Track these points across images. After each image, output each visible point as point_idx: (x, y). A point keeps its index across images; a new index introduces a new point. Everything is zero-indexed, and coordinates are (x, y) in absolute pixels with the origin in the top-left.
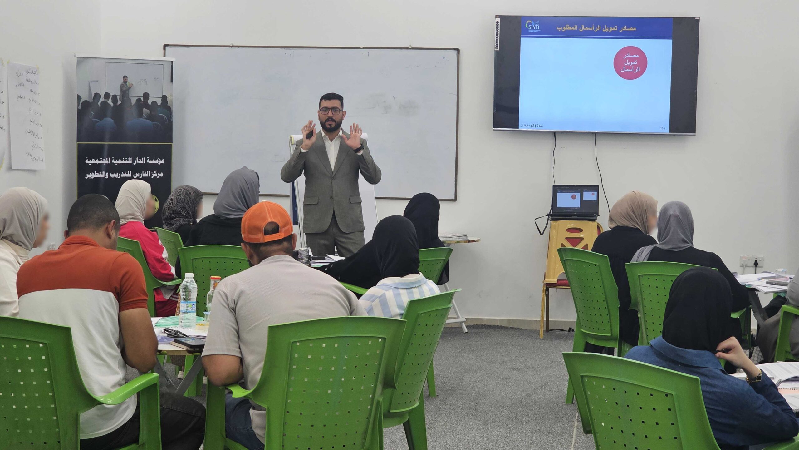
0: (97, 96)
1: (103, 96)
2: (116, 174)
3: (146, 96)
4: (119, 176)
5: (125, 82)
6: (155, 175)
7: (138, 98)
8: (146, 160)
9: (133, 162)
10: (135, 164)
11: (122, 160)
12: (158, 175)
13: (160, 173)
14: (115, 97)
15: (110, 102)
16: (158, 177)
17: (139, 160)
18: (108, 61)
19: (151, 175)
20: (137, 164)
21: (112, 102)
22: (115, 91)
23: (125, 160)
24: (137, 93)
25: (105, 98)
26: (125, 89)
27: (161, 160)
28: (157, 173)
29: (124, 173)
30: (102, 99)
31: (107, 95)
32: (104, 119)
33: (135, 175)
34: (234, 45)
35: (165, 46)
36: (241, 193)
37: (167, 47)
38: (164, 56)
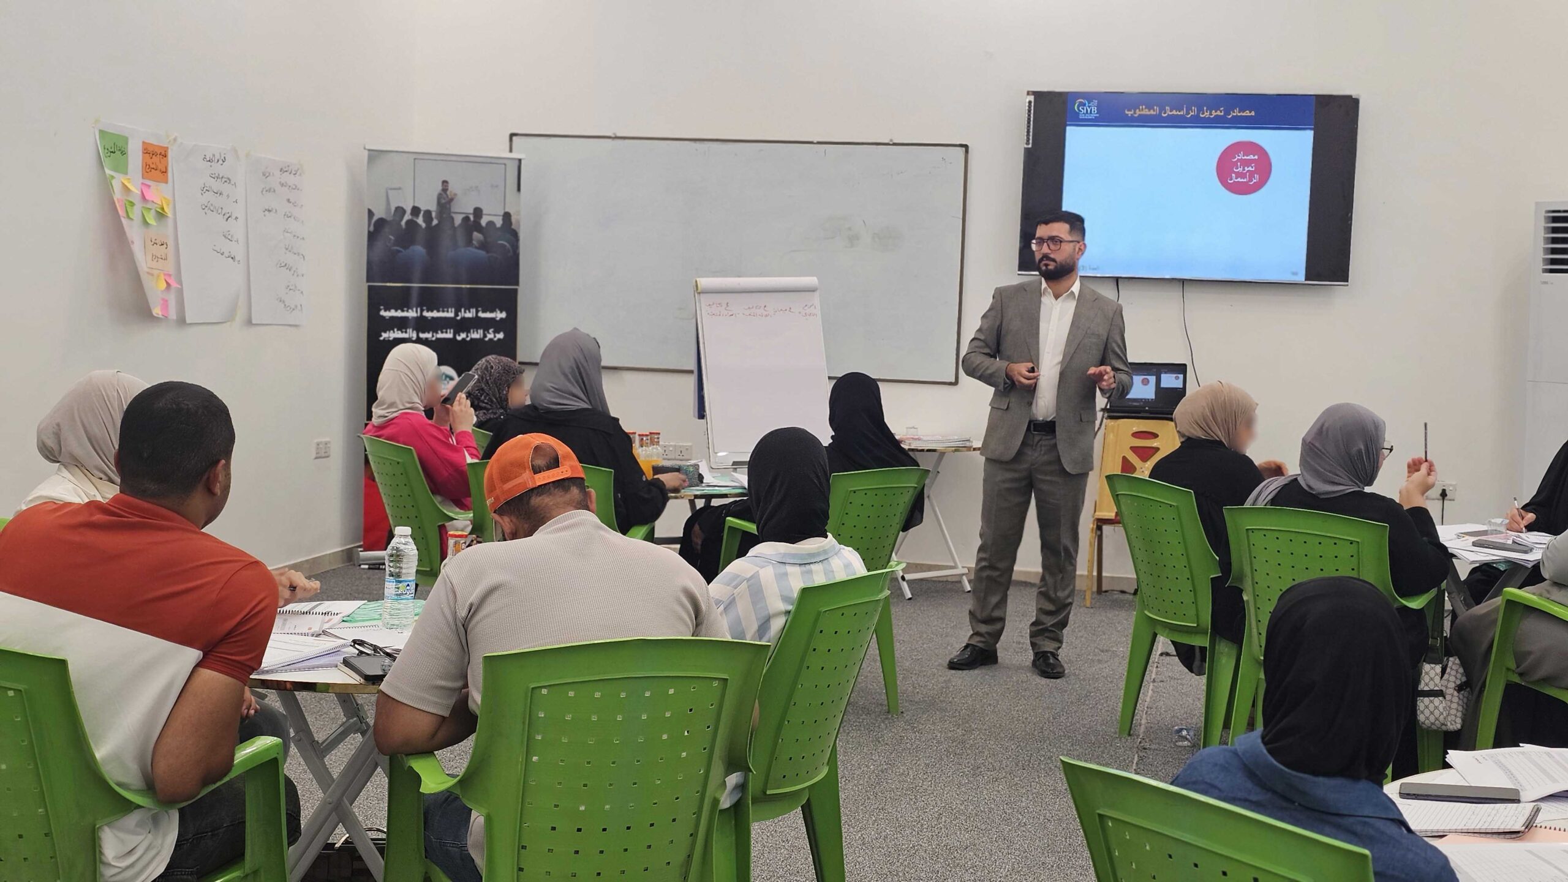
0: (400, 211)
1: (409, 211)
2: (429, 333)
3: (478, 212)
4: (433, 336)
5: (445, 190)
6: (490, 336)
7: (464, 216)
8: (477, 312)
9: (456, 315)
10: (459, 318)
11: (438, 311)
12: (495, 337)
13: (499, 333)
14: (428, 213)
15: (420, 220)
16: (496, 339)
17: (465, 312)
18: (419, 157)
19: (485, 336)
20: (463, 319)
21: (424, 221)
22: (428, 203)
23: (443, 311)
24: (463, 207)
25: (412, 214)
26: (445, 201)
27: (501, 312)
28: (495, 332)
29: (442, 332)
30: (407, 217)
31: (416, 211)
32: (411, 247)
33: (459, 335)
34: (619, 135)
35: (512, 135)
36: (575, 369)
37: (514, 138)
38: (511, 151)
